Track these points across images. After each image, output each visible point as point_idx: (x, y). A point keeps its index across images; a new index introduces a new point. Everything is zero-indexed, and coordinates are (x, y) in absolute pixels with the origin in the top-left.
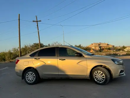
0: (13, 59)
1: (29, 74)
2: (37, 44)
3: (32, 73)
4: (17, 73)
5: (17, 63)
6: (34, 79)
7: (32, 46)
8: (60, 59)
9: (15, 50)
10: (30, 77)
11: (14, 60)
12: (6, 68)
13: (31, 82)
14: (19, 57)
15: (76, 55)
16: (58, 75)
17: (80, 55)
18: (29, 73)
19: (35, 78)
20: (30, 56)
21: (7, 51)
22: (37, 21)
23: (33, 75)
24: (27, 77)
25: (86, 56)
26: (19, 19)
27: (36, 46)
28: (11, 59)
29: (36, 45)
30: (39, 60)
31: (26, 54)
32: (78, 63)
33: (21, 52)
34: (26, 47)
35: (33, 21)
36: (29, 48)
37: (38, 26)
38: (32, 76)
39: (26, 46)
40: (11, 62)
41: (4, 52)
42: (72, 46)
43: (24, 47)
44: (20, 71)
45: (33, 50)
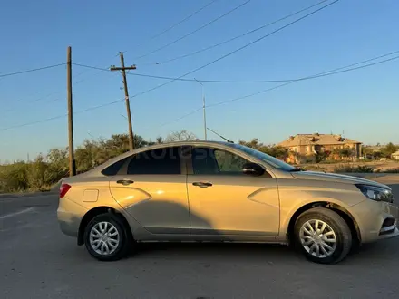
0: (50, 183)
1: (101, 227)
2: (123, 139)
3: (109, 227)
4: (63, 224)
5: (63, 194)
6: (114, 244)
7: (109, 145)
8: (194, 184)
9: (56, 154)
10: (105, 237)
11: (53, 186)
12: (29, 210)
13: (105, 253)
14: (68, 176)
15: (245, 170)
16: (191, 231)
17: (257, 172)
18: (100, 224)
19: (117, 242)
20: (103, 172)
21: (33, 159)
22: (124, 69)
23: (113, 231)
24: (95, 239)
25: (276, 175)
26: (70, 63)
27: (118, 145)
28: (44, 182)
29: (120, 141)
30: (131, 185)
31: (90, 167)
32: (250, 196)
33: (74, 162)
34: (89, 146)
35: (112, 69)
36: (99, 149)
37: (125, 82)
38: (110, 235)
39: (91, 142)
40: (43, 191)
41: (22, 163)
42: (231, 144)
43: (84, 147)
44: (74, 218)
45: (112, 157)
